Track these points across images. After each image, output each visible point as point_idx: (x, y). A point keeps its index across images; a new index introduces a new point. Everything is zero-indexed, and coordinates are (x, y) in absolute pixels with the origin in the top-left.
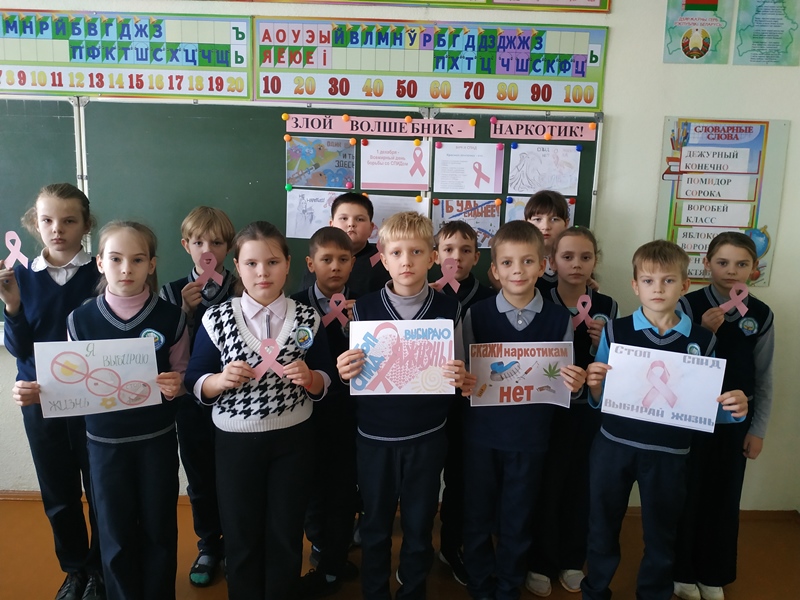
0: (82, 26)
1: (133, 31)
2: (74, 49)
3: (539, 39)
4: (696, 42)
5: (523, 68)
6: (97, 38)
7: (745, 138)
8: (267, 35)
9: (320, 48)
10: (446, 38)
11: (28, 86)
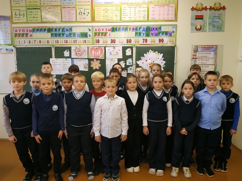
0: (54, 30)
1: (65, 30)
2: (52, 35)
3: (160, 28)
4: (198, 27)
5: (157, 35)
6: (57, 32)
7: (212, 49)
8: (96, 30)
9: (108, 32)
10: (138, 29)
11: (42, 43)
